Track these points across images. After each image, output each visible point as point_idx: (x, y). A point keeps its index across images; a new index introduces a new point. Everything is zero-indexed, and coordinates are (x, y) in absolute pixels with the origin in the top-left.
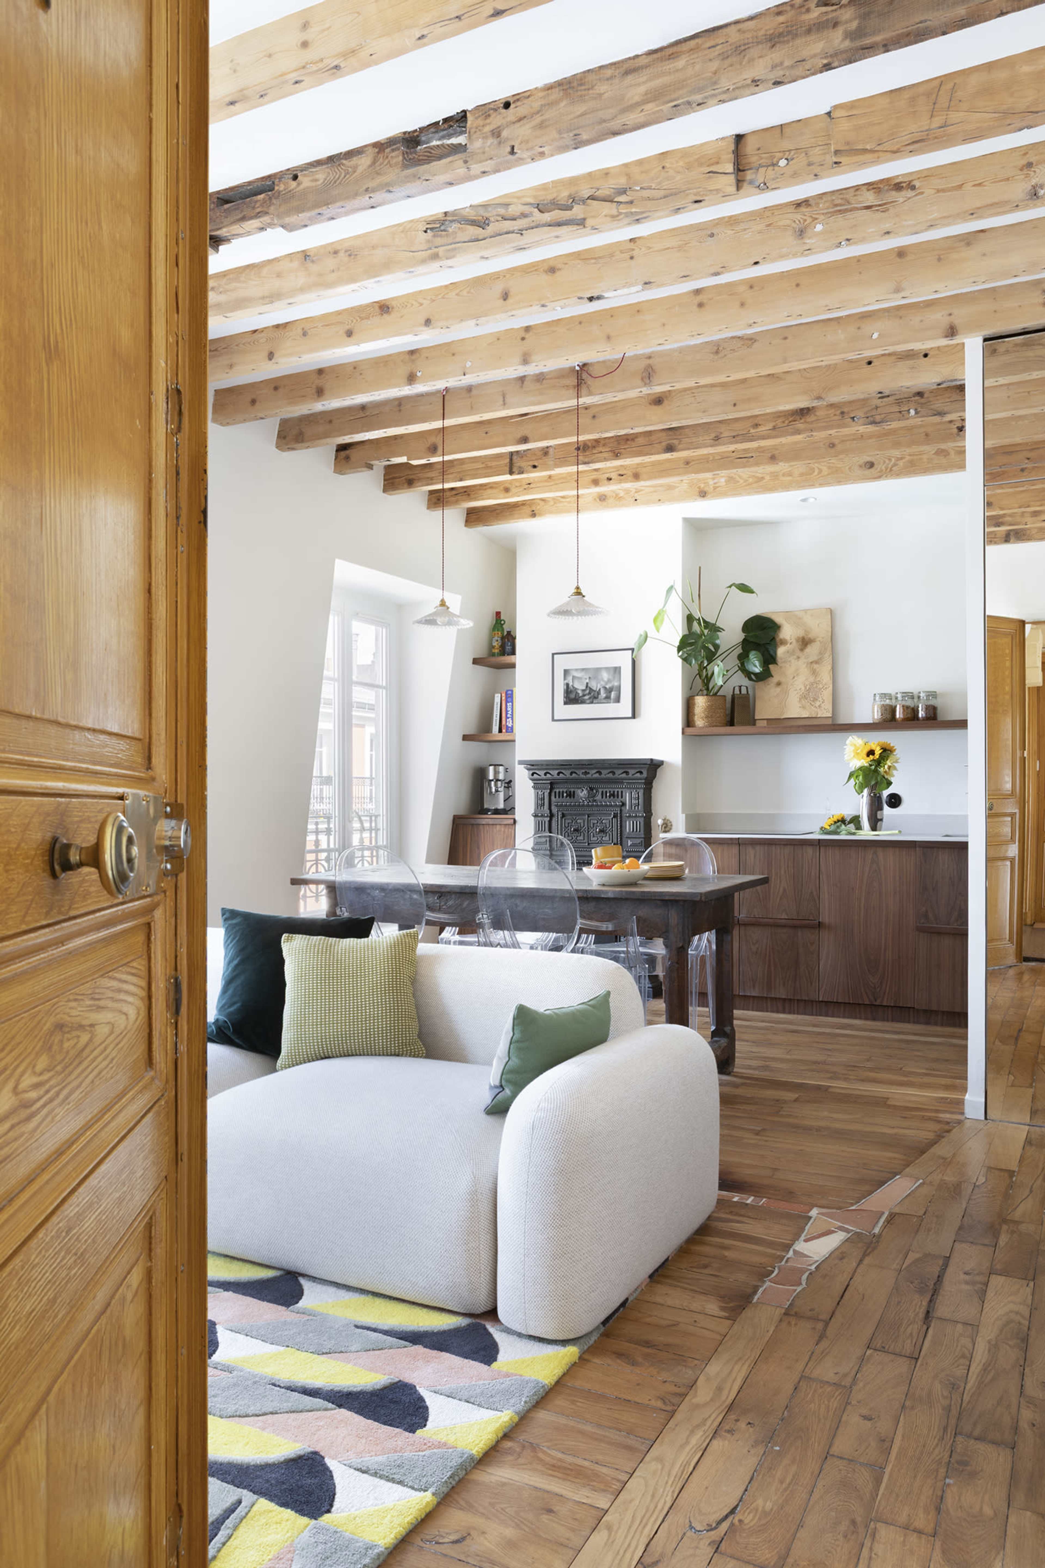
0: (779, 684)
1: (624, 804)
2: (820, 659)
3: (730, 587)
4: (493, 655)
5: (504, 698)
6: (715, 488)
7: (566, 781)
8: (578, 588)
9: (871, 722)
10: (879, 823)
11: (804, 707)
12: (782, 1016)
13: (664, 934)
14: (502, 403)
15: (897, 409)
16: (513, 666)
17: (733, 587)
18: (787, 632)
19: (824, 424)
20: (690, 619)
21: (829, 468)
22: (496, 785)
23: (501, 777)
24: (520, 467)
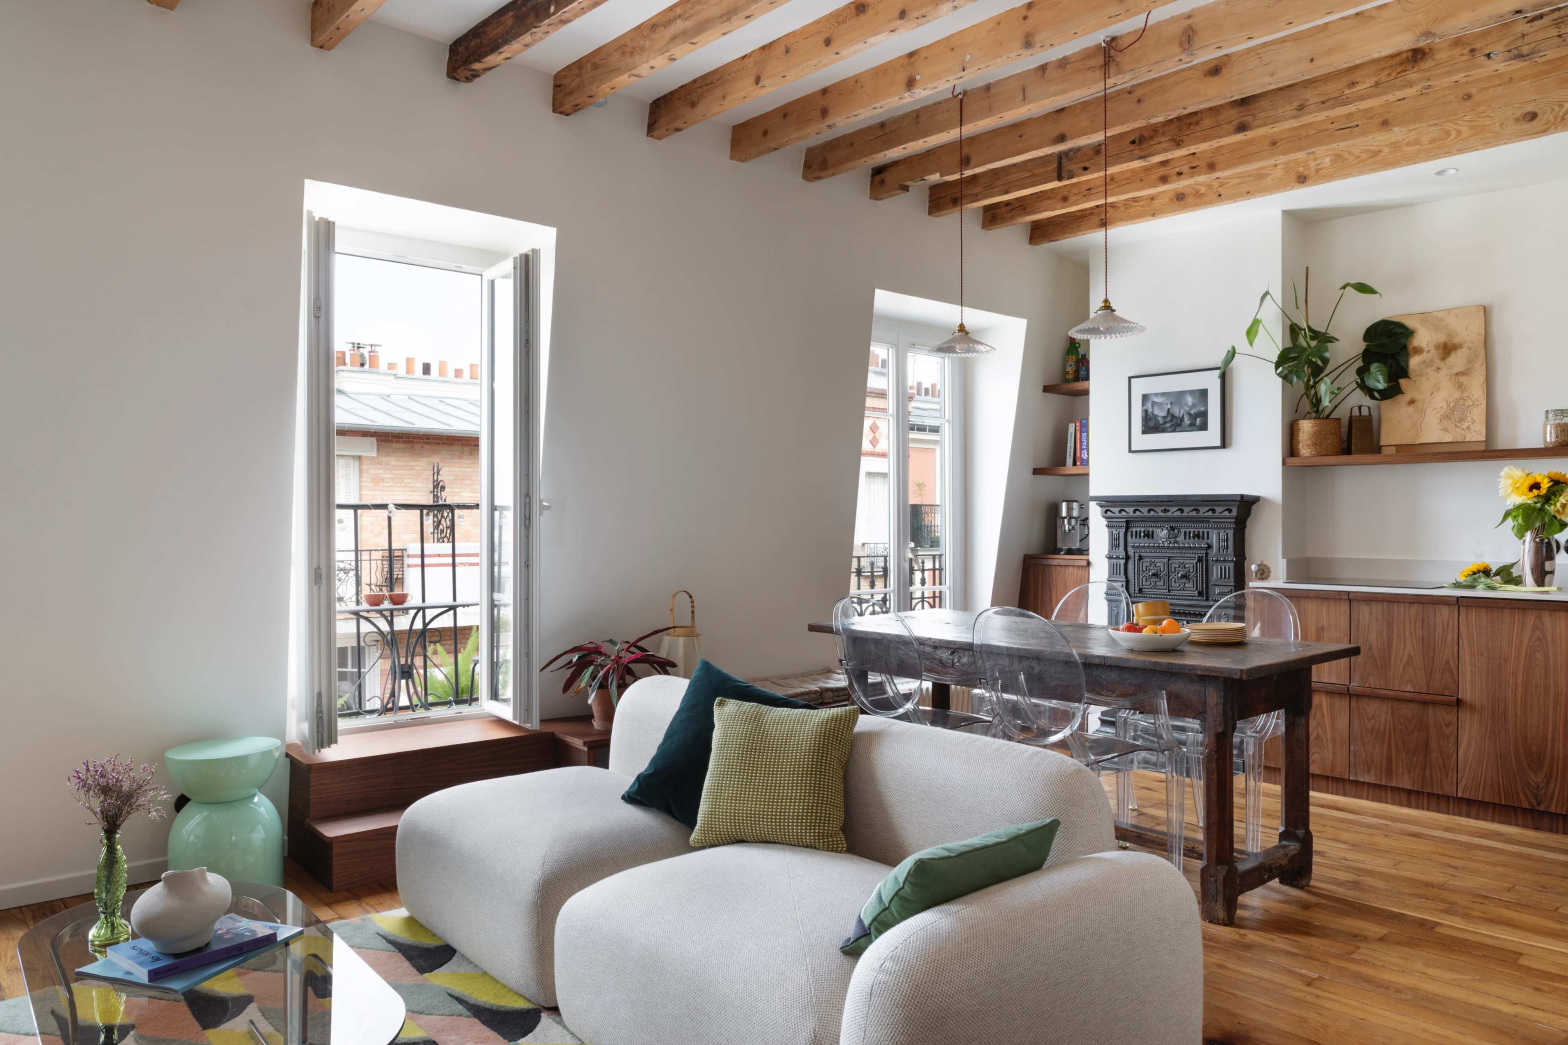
0: (1412, 402)
1: (1210, 547)
2: (1469, 369)
3: (1344, 287)
4: (1067, 381)
5: (1078, 428)
6: (1317, 171)
7: (1143, 520)
8: (1106, 301)
9: (1543, 446)
10: (1548, 577)
11: (1446, 430)
12: (1405, 811)
13: (1199, 713)
14: (1021, 98)
15: (1555, 32)
16: (1086, 393)
17: (1349, 288)
18: (1423, 338)
19: (1448, 68)
20: (1294, 330)
21: (1471, 128)
22: (1069, 523)
23: (1075, 513)
24: (1070, 171)
